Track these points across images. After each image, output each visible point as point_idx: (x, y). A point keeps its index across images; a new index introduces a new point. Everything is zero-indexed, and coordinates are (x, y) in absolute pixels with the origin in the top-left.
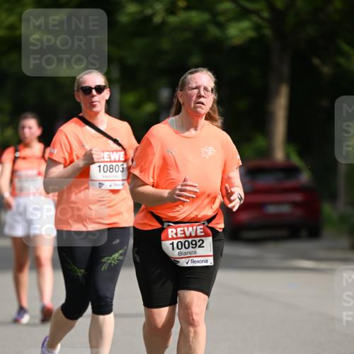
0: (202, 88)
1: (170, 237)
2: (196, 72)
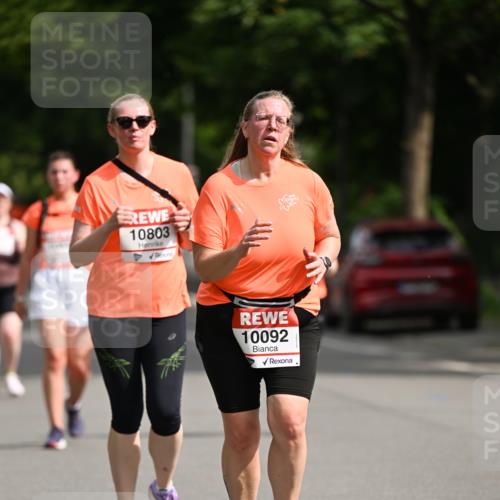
0: (273, 119)
2: (267, 95)
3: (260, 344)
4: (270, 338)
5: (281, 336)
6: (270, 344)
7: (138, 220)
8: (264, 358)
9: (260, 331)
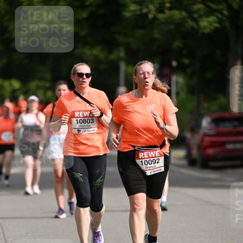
0: (146, 74)
1: (140, 157)
2: (142, 64)
3: (148, 165)
6: (152, 165)
7: (79, 115)
8: (150, 171)
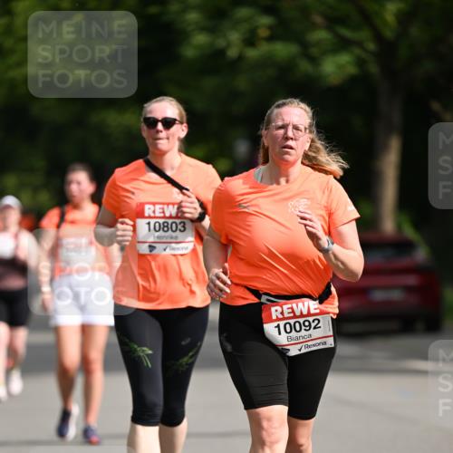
0: (290, 128)
3: (294, 334)
4: (303, 328)
5: (313, 325)
6: (303, 333)
7: (154, 212)
8: (299, 346)
9: (292, 321)
